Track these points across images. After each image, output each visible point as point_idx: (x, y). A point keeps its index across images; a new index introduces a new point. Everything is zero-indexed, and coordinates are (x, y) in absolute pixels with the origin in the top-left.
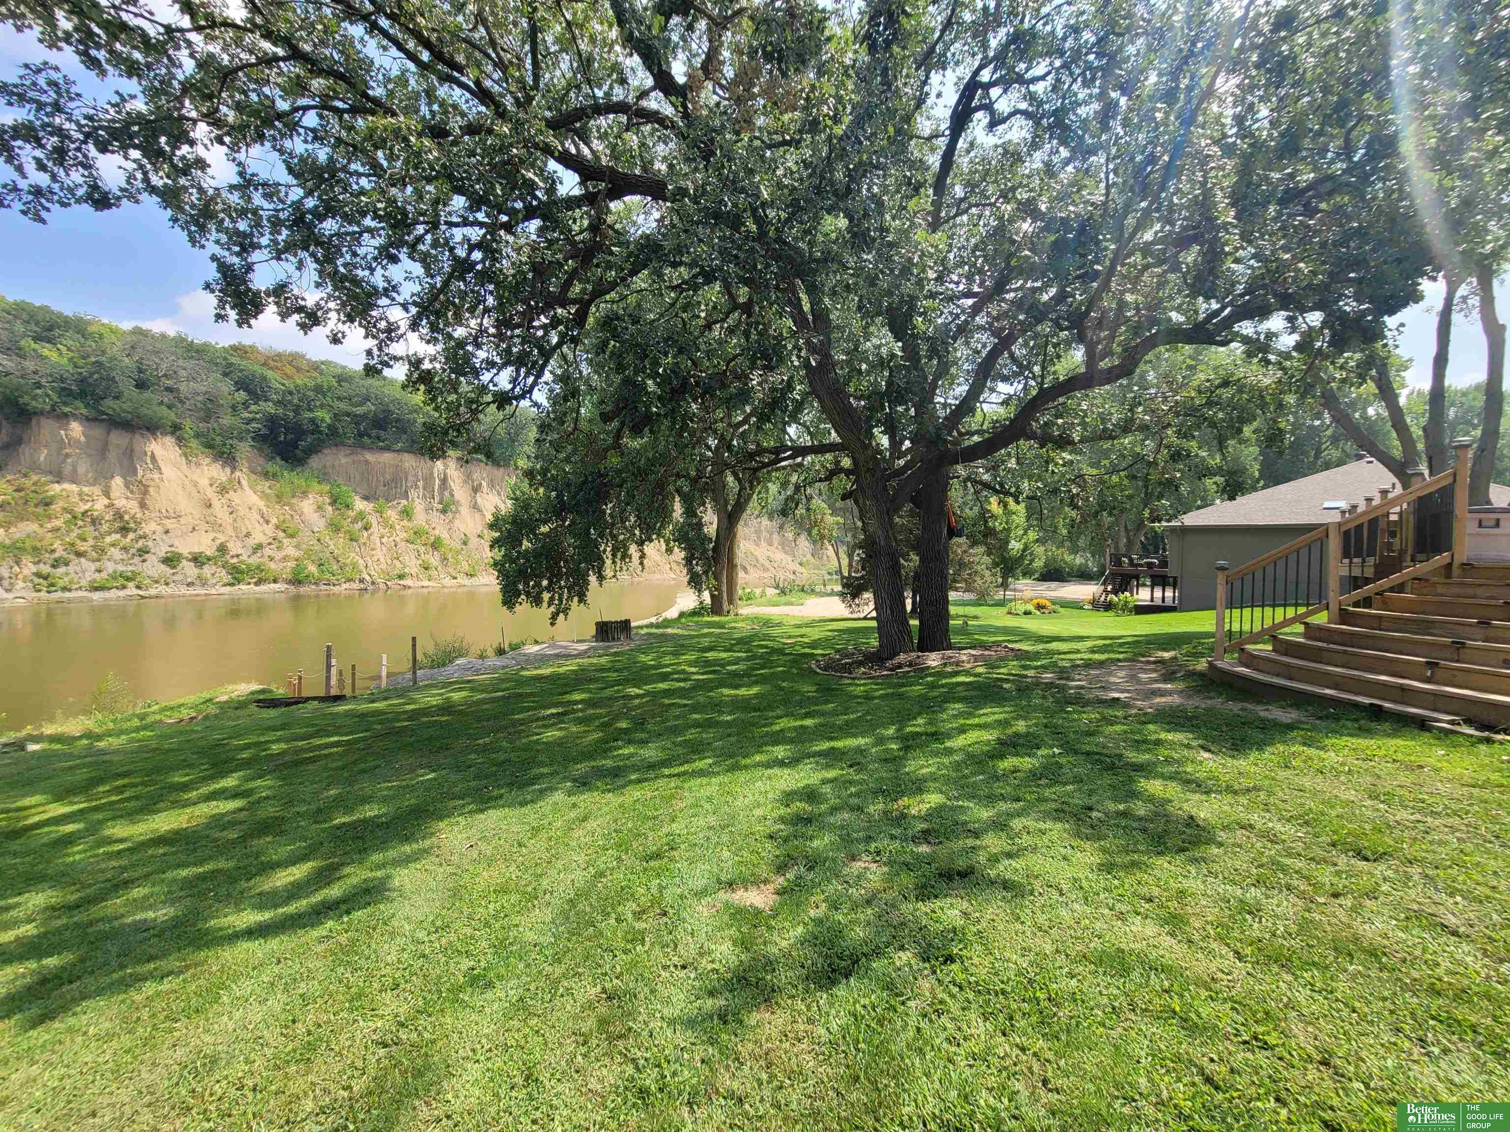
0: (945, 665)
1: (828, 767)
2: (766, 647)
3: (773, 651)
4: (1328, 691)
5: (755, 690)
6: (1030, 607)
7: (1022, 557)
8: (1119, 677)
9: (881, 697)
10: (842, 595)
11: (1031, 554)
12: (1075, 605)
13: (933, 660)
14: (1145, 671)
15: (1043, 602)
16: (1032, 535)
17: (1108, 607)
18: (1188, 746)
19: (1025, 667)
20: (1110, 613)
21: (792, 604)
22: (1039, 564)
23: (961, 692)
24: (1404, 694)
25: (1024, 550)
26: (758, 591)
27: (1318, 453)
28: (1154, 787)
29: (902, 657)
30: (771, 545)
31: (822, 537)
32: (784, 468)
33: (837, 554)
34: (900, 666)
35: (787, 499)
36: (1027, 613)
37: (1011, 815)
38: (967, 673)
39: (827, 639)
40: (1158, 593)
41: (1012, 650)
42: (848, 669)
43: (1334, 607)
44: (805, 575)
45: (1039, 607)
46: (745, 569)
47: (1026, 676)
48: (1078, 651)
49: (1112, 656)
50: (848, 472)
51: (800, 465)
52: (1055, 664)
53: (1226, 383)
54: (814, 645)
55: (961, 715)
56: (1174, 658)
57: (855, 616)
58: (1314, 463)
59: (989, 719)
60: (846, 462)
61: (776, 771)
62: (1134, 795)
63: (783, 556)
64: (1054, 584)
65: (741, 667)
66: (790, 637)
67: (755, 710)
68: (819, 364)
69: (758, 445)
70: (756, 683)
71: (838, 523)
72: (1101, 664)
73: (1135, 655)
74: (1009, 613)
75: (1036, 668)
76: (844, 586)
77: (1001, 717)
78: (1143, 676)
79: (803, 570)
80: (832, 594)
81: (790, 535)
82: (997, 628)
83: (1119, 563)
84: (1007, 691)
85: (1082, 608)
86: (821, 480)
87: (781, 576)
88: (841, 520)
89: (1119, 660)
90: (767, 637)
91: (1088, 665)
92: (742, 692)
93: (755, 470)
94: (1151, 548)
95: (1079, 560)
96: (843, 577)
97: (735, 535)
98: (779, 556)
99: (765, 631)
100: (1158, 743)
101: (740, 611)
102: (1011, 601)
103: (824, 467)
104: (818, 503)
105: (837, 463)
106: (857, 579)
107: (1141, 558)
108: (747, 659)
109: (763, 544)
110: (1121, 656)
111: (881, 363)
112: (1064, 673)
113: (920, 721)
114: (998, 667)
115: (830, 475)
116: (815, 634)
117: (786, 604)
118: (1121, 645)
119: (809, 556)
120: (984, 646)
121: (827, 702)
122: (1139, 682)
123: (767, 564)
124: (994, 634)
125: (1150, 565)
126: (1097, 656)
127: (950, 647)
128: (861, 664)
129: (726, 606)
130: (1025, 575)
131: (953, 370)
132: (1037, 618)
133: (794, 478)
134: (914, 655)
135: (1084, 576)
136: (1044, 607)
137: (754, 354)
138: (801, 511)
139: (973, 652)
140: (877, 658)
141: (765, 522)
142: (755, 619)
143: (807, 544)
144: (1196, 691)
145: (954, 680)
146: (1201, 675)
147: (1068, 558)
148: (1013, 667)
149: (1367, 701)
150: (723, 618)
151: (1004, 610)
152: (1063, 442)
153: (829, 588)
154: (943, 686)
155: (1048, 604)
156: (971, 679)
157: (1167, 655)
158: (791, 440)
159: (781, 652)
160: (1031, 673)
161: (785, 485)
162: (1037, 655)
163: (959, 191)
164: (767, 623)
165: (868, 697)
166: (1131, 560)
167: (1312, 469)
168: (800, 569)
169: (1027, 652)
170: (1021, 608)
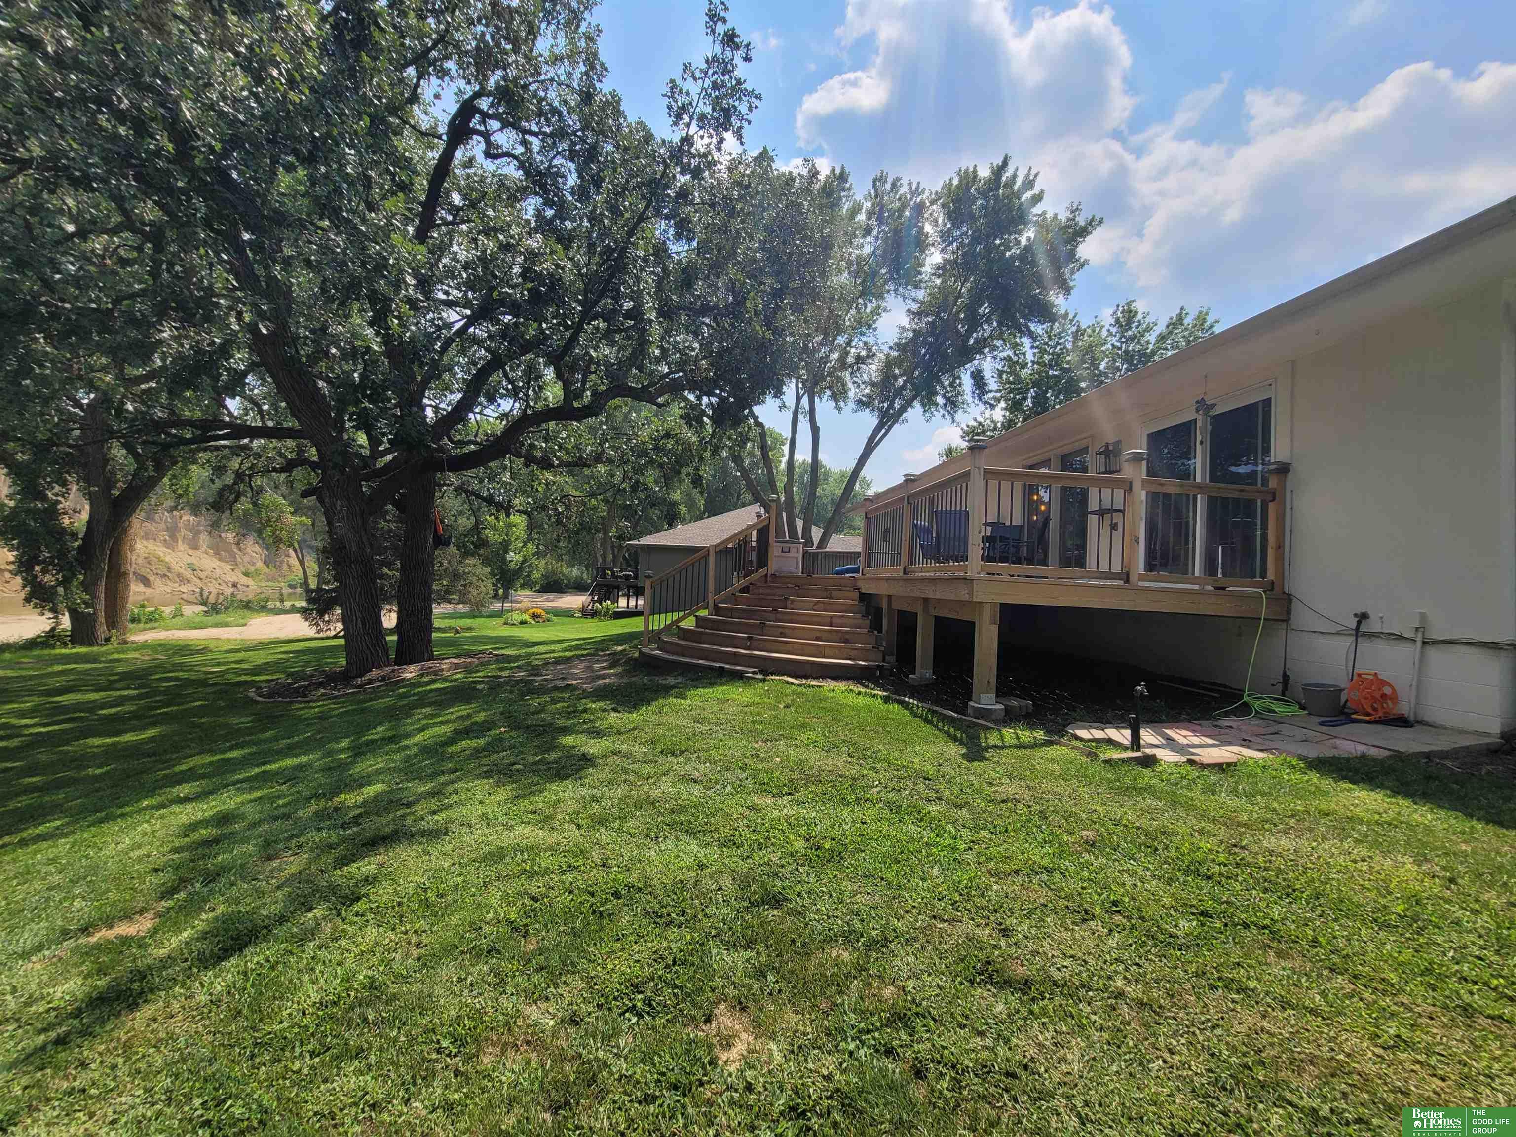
0: (422, 675)
1: (251, 789)
2: (177, 679)
3: (188, 683)
4: (701, 662)
5: (150, 733)
6: (526, 617)
7: (521, 569)
8: (578, 669)
9: (341, 715)
10: (305, 613)
11: (531, 565)
12: (567, 614)
13: (410, 672)
14: (598, 662)
15: (539, 611)
16: (531, 548)
17: (594, 614)
18: (604, 710)
19: (501, 669)
20: (595, 620)
21: (226, 625)
22: (536, 575)
23: (432, 697)
24: (735, 658)
25: (523, 562)
26: (168, 611)
27: (739, 495)
28: (568, 740)
29: (375, 673)
30: (196, 548)
31: (278, 540)
32: (217, 448)
33: (302, 562)
34: (370, 682)
35: (221, 492)
36: (523, 623)
37: (446, 784)
38: (445, 680)
39: (277, 663)
40: (632, 602)
41: (496, 655)
42: (302, 693)
43: (711, 605)
44: (251, 588)
45: (535, 616)
46: (146, 582)
47: (501, 677)
48: (553, 652)
49: (579, 653)
50: (314, 466)
51: (245, 447)
52: (529, 664)
53: (668, 435)
54: (258, 670)
55: (427, 717)
56: (624, 650)
57: (321, 635)
58: (736, 504)
59: (453, 717)
60: (312, 453)
61: (175, 808)
62: (552, 748)
63: (215, 563)
64: (552, 596)
65: (128, 707)
66: (218, 664)
67: (149, 756)
68: (272, 334)
69: (172, 412)
70: (154, 725)
71: (303, 524)
72: (568, 659)
73: (597, 650)
74: (506, 624)
75: (511, 668)
76: (310, 600)
77: (465, 713)
78: (597, 666)
79: (250, 582)
80: (293, 610)
81: (230, 536)
82: (491, 638)
83: (604, 576)
84: (481, 691)
85: (573, 616)
86: (275, 470)
87: (212, 589)
88: (309, 521)
89: (583, 656)
90: (180, 667)
91: (558, 661)
92: (129, 737)
93: (166, 447)
94: (632, 563)
95: (575, 572)
96: (308, 591)
97: (125, 531)
98: (208, 562)
99: (177, 660)
100: (585, 711)
101: (132, 638)
102: (508, 611)
103: (281, 455)
104: (271, 497)
105: (301, 451)
106: (327, 591)
107: (621, 571)
108: (139, 697)
109: (181, 546)
110: (585, 652)
111: (353, 354)
112: (535, 671)
113: (380, 729)
114: (478, 671)
115: (289, 467)
116: (260, 658)
117: (216, 625)
118: (590, 643)
119: (260, 564)
120: (469, 654)
121: (264, 731)
122: (593, 671)
123: (188, 574)
124: (485, 643)
125: (627, 577)
126: (567, 654)
127: (431, 658)
128: (321, 685)
129: (102, 630)
130: (523, 587)
131: (446, 376)
132: (532, 626)
133: (235, 463)
134: (388, 669)
135: (579, 587)
136: (539, 616)
137: (165, 301)
138: (244, 505)
139: (456, 661)
140: (344, 678)
141: (188, 517)
142: (162, 646)
143: (257, 548)
144: (627, 673)
145: (428, 688)
146: (636, 660)
147: (566, 571)
148: (492, 670)
149: (717, 665)
150: (95, 649)
151: (501, 621)
152: (546, 464)
153: (288, 604)
154: (414, 695)
155: (543, 613)
156: (447, 684)
157: (620, 648)
158: (230, 414)
159: (203, 683)
160: (505, 673)
161: (220, 470)
162: (517, 658)
163: (457, 199)
164: (184, 649)
165: (322, 717)
166: (613, 572)
167: (736, 507)
168: (244, 580)
169: (509, 656)
170: (517, 617)
